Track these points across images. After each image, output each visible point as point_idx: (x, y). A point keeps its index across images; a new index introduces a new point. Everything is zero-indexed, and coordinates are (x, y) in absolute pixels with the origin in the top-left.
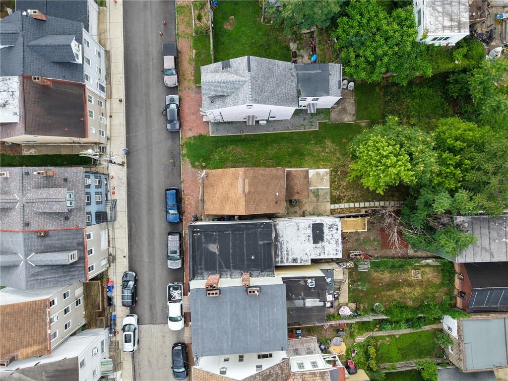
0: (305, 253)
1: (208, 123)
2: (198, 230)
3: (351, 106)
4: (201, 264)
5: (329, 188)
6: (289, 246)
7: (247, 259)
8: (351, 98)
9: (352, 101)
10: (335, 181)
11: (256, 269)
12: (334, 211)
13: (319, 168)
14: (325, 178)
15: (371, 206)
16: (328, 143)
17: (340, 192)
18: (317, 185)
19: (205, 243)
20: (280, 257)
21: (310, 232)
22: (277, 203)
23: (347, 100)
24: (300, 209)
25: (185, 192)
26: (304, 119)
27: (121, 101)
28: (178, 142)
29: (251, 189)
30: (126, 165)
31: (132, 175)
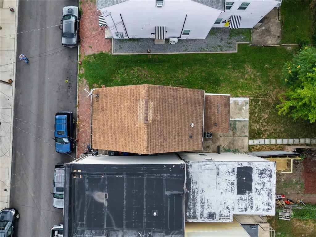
0: (226, 206)
1: (110, 39)
2: (79, 171)
3: (275, 28)
4: (82, 219)
5: (248, 120)
6: (206, 196)
7: (147, 214)
8: (277, 17)
9: (277, 21)
10: (256, 113)
11: (159, 230)
12: (253, 148)
13: (237, 96)
14: (244, 108)
15: (295, 143)
16: (248, 68)
17: (260, 126)
18: (235, 116)
19: (88, 190)
20: (192, 211)
21: (233, 178)
22: (191, 137)
23: (272, 20)
24: (214, 143)
25: (81, 117)
26: (222, 40)
27: (12, 10)
28: (75, 61)
29: (157, 116)
30: (14, 83)
31: (21, 95)
